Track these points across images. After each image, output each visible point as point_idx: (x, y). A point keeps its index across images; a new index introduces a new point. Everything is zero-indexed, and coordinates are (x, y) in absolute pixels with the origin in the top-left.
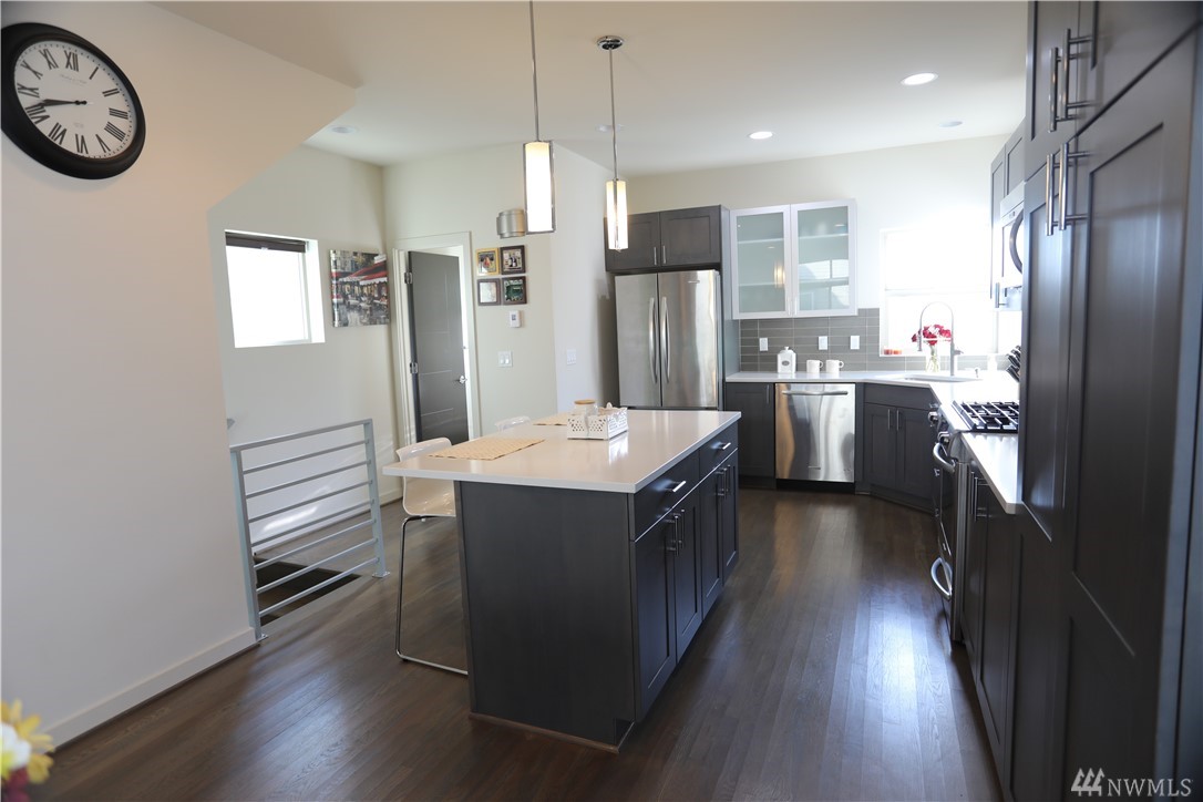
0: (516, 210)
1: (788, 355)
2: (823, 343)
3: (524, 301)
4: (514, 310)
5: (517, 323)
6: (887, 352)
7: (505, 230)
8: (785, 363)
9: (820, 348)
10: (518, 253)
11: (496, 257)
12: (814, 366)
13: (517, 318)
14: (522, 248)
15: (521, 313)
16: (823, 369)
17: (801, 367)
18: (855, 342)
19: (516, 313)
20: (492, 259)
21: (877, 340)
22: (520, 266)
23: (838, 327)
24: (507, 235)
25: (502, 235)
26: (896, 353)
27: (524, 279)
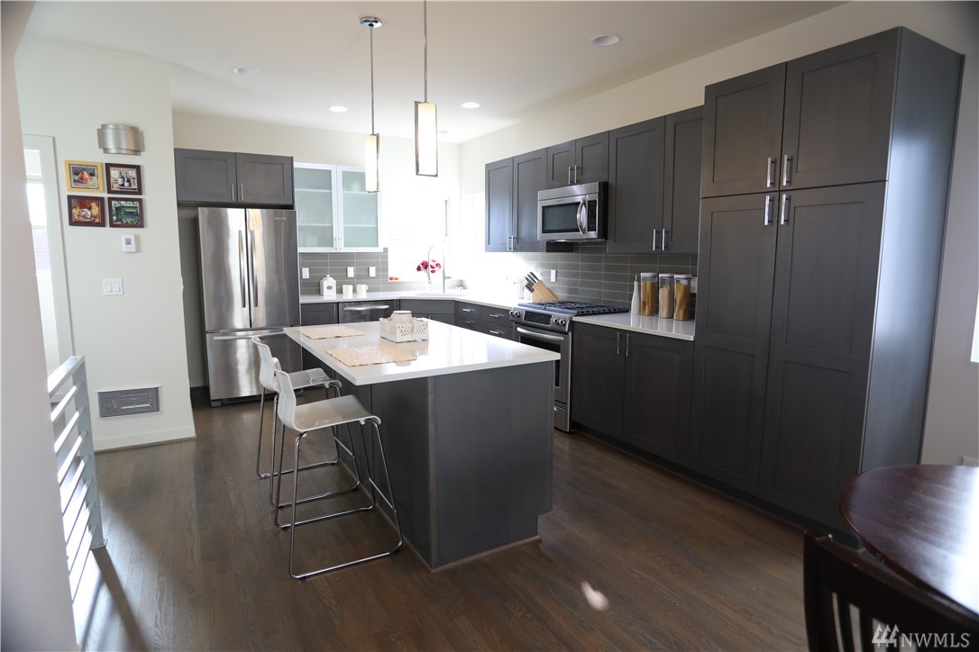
0: (125, 126)
1: (329, 282)
2: (351, 272)
3: (140, 223)
4: (130, 233)
5: (132, 247)
6: (391, 279)
7: (111, 144)
8: (329, 288)
9: (349, 276)
10: (133, 173)
11: (101, 173)
12: (348, 289)
13: (133, 241)
14: (138, 168)
15: (137, 238)
16: (355, 291)
17: (340, 291)
18: (373, 271)
19: (132, 238)
20: (92, 174)
21: (386, 270)
22: (136, 187)
23: (362, 261)
24: (113, 151)
25: (106, 150)
26: (396, 279)
27: (140, 201)
